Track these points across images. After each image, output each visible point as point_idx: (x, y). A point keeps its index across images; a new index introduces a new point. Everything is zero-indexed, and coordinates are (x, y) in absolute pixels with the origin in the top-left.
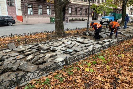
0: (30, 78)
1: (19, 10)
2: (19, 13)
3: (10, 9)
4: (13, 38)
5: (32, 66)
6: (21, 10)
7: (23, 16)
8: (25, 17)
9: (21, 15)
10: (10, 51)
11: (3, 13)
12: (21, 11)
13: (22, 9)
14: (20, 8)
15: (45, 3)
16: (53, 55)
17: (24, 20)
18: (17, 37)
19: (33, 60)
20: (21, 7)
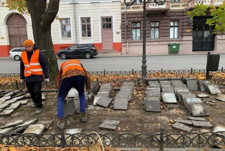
1: (118, 33)
2: (117, 38)
3: (105, 33)
6: (120, 33)
7: (123, 43)
8: (125, 44)
9: (120, 41)
11: (95, 39)
12: (120, 35)
13: (122, 32)
14: (120, 30)
15: (165, 17)
17: (123, 49)
20: (122, 28)
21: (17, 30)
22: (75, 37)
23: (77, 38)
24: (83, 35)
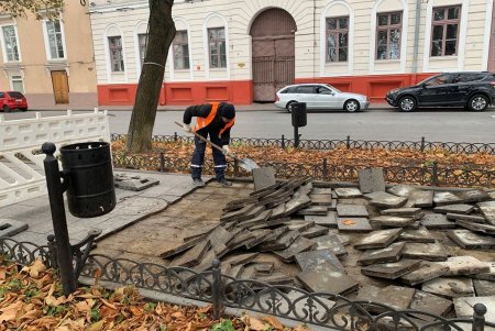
0: (288, 313)
4: (422, 156)
5: (338, 270)
10: (356, 197)
16: (487, 269)
18: (441, 155)
19: (375, 253)
21: (271, 45)
22: (411, 58)
23: (415, 60)
24: (434, 52)
